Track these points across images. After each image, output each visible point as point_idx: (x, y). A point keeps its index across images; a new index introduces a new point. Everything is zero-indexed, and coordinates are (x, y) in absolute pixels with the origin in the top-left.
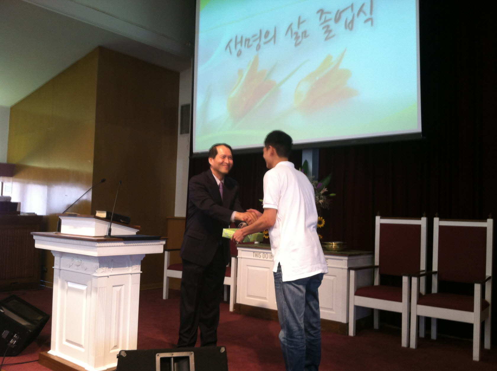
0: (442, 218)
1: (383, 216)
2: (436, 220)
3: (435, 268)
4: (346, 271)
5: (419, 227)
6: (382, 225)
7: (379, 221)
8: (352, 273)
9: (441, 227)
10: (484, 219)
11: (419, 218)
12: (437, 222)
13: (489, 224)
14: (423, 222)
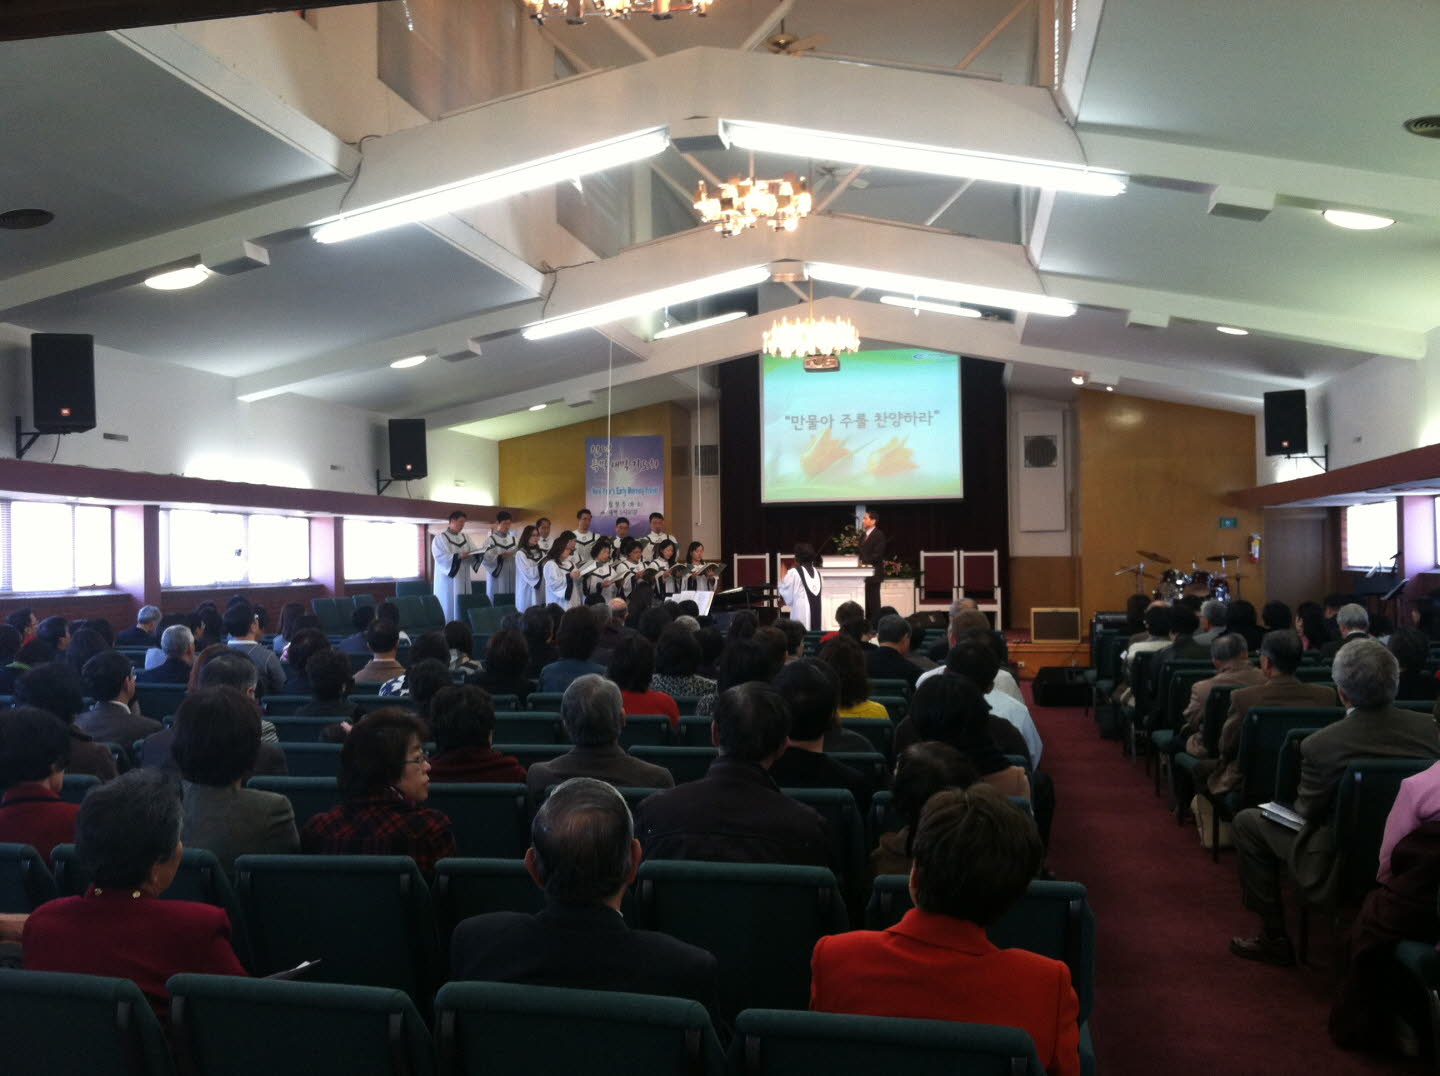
0: (965, 550)
1: (926, 551)
2: (962, 552)
3: (962, 584)
4: (912, 590)
5: (952, 558)
6: (926, 558)
7: (923, 554)
8: (917, 590)
9: (965, 557)
10: (991, 550)
11: (951, 550)
12: (963, 554)
13: (995, 554)
14: (954, 554)
